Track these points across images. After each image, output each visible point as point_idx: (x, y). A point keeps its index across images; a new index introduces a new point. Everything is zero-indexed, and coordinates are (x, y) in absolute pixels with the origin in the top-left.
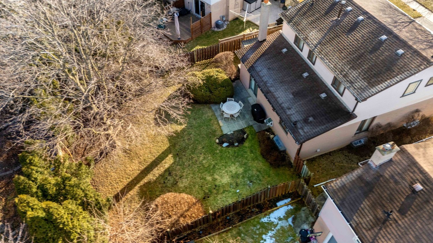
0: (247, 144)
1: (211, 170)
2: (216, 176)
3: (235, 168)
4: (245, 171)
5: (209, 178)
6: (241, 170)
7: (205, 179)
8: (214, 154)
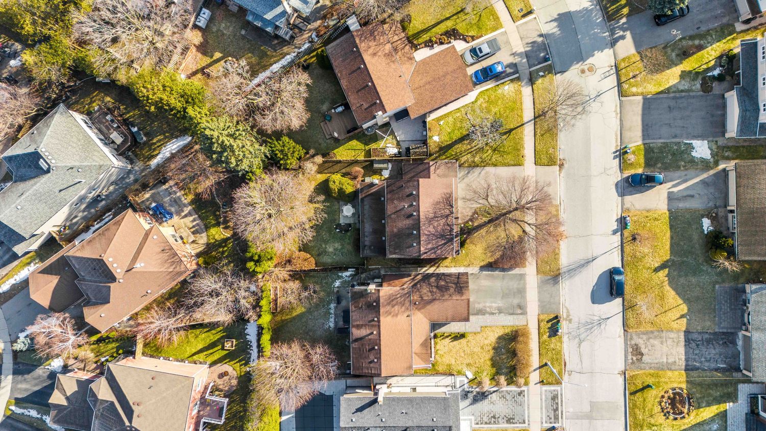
0: (349, 234)
1: (326, 242)
2: (327, 246)
3: (338, 245)
4: (342, 249)
5: (324, 246)
6: (340, 247)
7: (321, 246)
8: (330, 234)
